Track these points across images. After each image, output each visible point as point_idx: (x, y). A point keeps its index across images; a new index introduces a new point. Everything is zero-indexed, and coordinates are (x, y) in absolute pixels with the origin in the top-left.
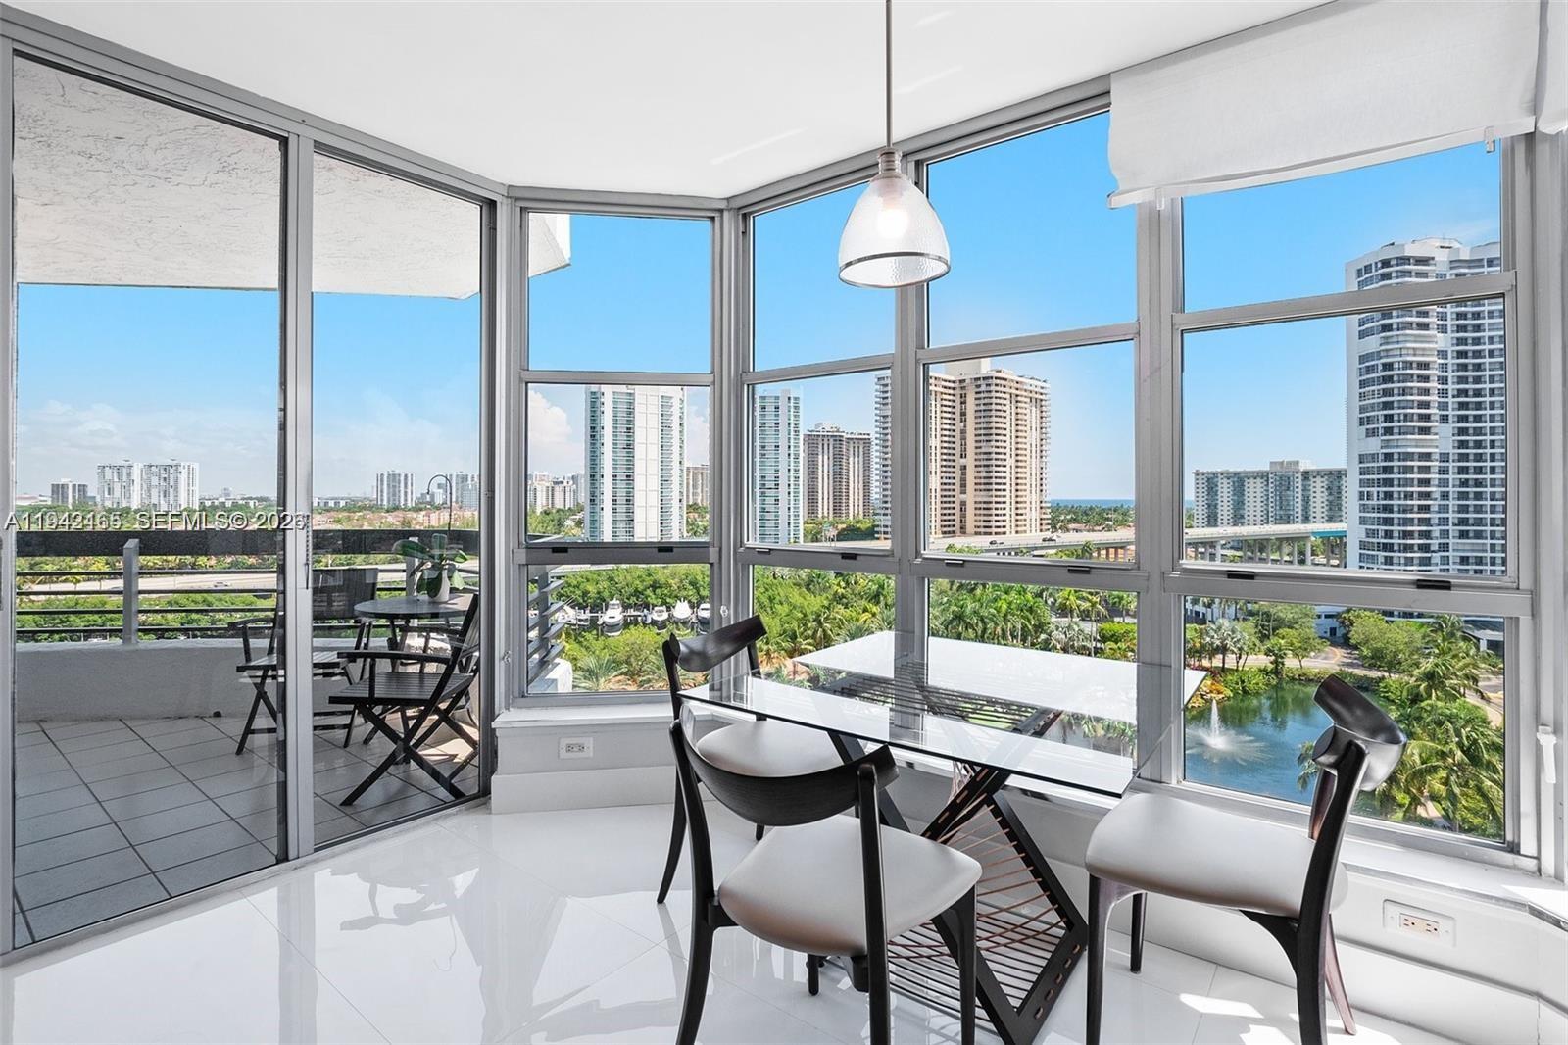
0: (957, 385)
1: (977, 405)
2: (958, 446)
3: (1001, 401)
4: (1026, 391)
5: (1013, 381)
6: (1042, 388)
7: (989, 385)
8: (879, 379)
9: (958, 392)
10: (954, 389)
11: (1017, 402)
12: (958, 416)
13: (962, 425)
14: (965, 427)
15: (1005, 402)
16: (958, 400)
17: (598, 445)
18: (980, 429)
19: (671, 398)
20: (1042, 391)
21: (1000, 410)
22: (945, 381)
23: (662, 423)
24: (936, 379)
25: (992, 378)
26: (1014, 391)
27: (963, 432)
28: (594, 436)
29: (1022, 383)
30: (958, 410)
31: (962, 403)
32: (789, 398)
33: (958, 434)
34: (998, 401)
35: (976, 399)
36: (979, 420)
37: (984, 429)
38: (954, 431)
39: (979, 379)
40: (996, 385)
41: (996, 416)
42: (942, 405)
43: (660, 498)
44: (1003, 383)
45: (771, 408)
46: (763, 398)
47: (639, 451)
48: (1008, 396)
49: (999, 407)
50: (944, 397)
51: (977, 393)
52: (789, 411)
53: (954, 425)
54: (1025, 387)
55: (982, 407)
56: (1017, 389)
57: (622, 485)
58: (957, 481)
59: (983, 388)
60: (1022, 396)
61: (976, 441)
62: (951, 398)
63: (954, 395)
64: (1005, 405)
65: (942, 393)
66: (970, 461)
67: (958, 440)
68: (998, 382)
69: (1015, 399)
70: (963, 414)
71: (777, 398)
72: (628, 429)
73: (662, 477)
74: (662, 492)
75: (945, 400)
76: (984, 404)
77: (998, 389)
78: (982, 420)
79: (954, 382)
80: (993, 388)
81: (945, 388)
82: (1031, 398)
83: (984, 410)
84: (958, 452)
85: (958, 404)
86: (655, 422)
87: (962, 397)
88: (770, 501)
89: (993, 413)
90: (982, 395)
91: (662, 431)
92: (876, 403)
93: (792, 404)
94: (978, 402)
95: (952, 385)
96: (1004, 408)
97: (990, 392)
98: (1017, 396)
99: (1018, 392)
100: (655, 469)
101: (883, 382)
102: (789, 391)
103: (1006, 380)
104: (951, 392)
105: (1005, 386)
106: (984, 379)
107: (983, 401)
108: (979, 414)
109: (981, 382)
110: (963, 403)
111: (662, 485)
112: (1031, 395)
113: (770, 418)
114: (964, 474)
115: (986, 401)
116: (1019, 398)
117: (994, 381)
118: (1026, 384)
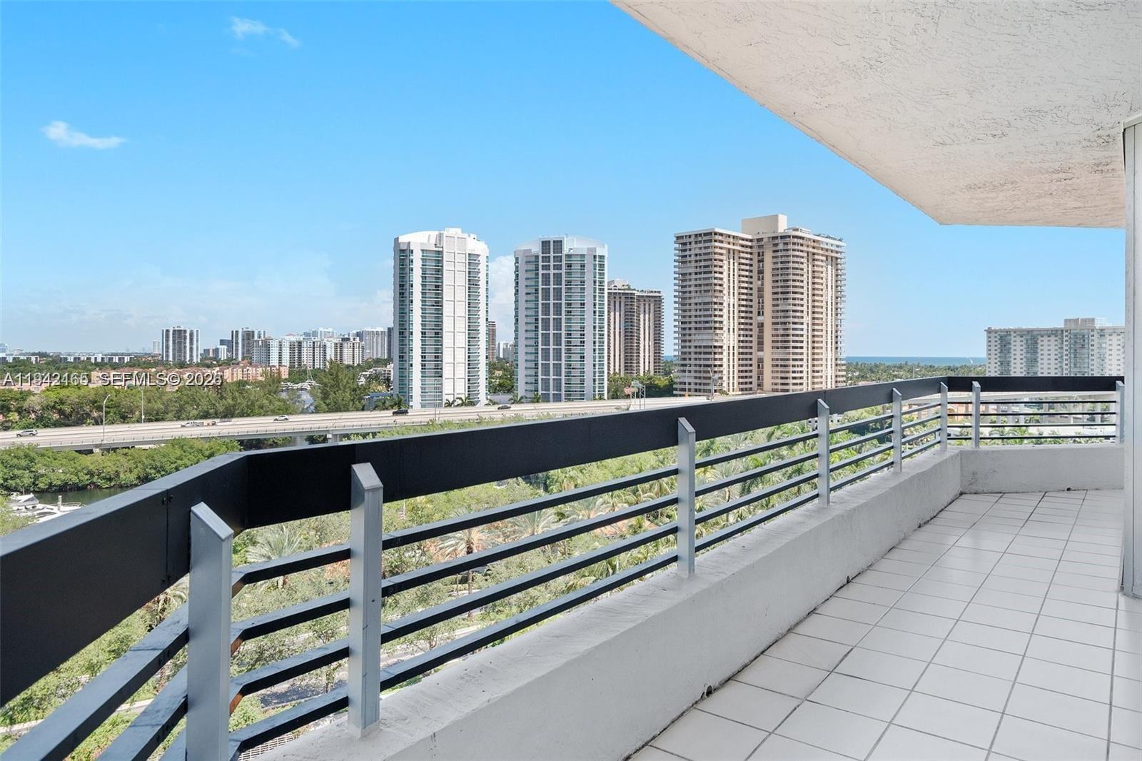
0: (755, 243)
1: (774, 263)
2: (755, 303)
3: (798, 260)
4: (822, 249)
5: (810, 239)
6: (838, 246)
7: (787, 244)
8: (678, 238)
9: (755, 250)
10: (751, 247)
11: (814, 260)
12: (755, 274)
13: (760, 282)
14: (762, 284)
15: (802, 260)
16: (756, 258)
17: (407, 302)
18: (778, 287)
19: (479, 255)
20: (837, 249)
21: (797, 269)
22: (743, 239)
23: (469, 280)
24: (734, 237)
25: (789, 237)
26: (811, 250)
27: (761, 290)
28: (403, 294)
29: (818, 241)
30: (755, 269)
31: (759, 261)
32: (595, 257)
33: (755, 292)
34: (795, 259)
35: (773, 257)
36: (776, 278)
37: (782, 287)
38: (751, 289)
39: (777, 238)
40: (794, 244)
41: (794, 274)
42: (739, 264)
43: (467, 355)
44: (801, 241)
45: (576, 267)
46: (569, 256)
47: (447, 309)
48: (805, 255)
49: (796, 265)
50: (742, 255)
51: (774, 251)
52: (595, 269)
53: (751, 283)
54: (822, 246)
55: (780, 266)
56: (814, 248)
57: (430, 341)
58: (755, 339)
59: (781, 247)
60: (818, 254)
61: (773, 299)
62: (749, 256)
63: (751, 254)
64: (802, 263)
65: (739, 252)
66: (767, 319)
67: (755, 298)
68: (796, 240)
69: (812, 257)
70: (761, 272)
71: (583, 256)
72: (436, 286)
73: (469, 334)
74: (469, 349)
75: (743, 258)
76: (781, 263)
77: (796, 247)
78: (779, 278)
79: (751, 241)
80: (790, 247)
81: (743, 246)
82: (827, 256)
83: (782, 269)
84: (755, 310)
85: (755, 262)
86: (462, 280)
87: (759, 255)
88: (576, 357)
89: (791, 271)
90: (780, 254)
91: (469, 288)
92: (675, 261)
93: (597, 263)
94: (775, 260)
95: (749, 244)
96: (801, 266)
97: (787, 250)
98: (814, 254)
99: (815, 251)
100: (462, 326)
101: (681, 241)
102: (595, 249)
103: (803, 238)
104: (749, 250)
105: (802, 245)
106: (782, 237)
107: (780, 260)
108: (776, 272)
109: (779, 241)
110: (761, 261)
111: (469, 342)
112: (826, 253)
113: (576, 278)
114: (761, 331)
115: (783, 259)
116: (816, 257)
117: (792, 240)
118: (822, 242)
